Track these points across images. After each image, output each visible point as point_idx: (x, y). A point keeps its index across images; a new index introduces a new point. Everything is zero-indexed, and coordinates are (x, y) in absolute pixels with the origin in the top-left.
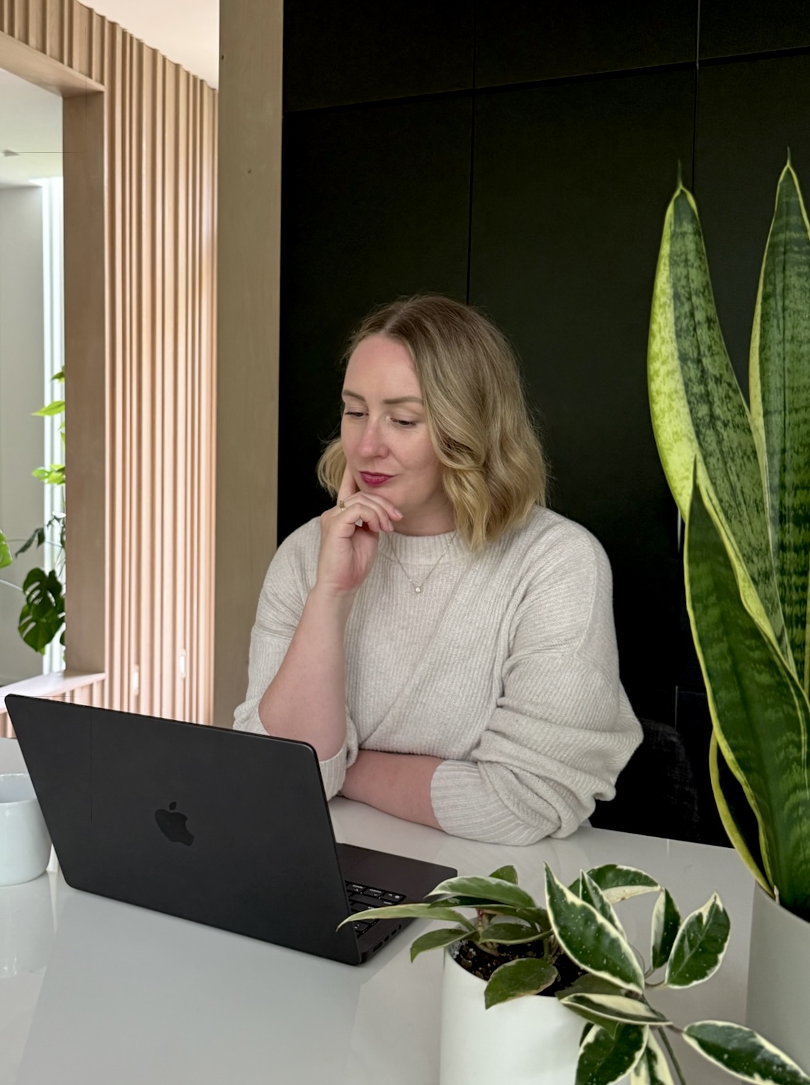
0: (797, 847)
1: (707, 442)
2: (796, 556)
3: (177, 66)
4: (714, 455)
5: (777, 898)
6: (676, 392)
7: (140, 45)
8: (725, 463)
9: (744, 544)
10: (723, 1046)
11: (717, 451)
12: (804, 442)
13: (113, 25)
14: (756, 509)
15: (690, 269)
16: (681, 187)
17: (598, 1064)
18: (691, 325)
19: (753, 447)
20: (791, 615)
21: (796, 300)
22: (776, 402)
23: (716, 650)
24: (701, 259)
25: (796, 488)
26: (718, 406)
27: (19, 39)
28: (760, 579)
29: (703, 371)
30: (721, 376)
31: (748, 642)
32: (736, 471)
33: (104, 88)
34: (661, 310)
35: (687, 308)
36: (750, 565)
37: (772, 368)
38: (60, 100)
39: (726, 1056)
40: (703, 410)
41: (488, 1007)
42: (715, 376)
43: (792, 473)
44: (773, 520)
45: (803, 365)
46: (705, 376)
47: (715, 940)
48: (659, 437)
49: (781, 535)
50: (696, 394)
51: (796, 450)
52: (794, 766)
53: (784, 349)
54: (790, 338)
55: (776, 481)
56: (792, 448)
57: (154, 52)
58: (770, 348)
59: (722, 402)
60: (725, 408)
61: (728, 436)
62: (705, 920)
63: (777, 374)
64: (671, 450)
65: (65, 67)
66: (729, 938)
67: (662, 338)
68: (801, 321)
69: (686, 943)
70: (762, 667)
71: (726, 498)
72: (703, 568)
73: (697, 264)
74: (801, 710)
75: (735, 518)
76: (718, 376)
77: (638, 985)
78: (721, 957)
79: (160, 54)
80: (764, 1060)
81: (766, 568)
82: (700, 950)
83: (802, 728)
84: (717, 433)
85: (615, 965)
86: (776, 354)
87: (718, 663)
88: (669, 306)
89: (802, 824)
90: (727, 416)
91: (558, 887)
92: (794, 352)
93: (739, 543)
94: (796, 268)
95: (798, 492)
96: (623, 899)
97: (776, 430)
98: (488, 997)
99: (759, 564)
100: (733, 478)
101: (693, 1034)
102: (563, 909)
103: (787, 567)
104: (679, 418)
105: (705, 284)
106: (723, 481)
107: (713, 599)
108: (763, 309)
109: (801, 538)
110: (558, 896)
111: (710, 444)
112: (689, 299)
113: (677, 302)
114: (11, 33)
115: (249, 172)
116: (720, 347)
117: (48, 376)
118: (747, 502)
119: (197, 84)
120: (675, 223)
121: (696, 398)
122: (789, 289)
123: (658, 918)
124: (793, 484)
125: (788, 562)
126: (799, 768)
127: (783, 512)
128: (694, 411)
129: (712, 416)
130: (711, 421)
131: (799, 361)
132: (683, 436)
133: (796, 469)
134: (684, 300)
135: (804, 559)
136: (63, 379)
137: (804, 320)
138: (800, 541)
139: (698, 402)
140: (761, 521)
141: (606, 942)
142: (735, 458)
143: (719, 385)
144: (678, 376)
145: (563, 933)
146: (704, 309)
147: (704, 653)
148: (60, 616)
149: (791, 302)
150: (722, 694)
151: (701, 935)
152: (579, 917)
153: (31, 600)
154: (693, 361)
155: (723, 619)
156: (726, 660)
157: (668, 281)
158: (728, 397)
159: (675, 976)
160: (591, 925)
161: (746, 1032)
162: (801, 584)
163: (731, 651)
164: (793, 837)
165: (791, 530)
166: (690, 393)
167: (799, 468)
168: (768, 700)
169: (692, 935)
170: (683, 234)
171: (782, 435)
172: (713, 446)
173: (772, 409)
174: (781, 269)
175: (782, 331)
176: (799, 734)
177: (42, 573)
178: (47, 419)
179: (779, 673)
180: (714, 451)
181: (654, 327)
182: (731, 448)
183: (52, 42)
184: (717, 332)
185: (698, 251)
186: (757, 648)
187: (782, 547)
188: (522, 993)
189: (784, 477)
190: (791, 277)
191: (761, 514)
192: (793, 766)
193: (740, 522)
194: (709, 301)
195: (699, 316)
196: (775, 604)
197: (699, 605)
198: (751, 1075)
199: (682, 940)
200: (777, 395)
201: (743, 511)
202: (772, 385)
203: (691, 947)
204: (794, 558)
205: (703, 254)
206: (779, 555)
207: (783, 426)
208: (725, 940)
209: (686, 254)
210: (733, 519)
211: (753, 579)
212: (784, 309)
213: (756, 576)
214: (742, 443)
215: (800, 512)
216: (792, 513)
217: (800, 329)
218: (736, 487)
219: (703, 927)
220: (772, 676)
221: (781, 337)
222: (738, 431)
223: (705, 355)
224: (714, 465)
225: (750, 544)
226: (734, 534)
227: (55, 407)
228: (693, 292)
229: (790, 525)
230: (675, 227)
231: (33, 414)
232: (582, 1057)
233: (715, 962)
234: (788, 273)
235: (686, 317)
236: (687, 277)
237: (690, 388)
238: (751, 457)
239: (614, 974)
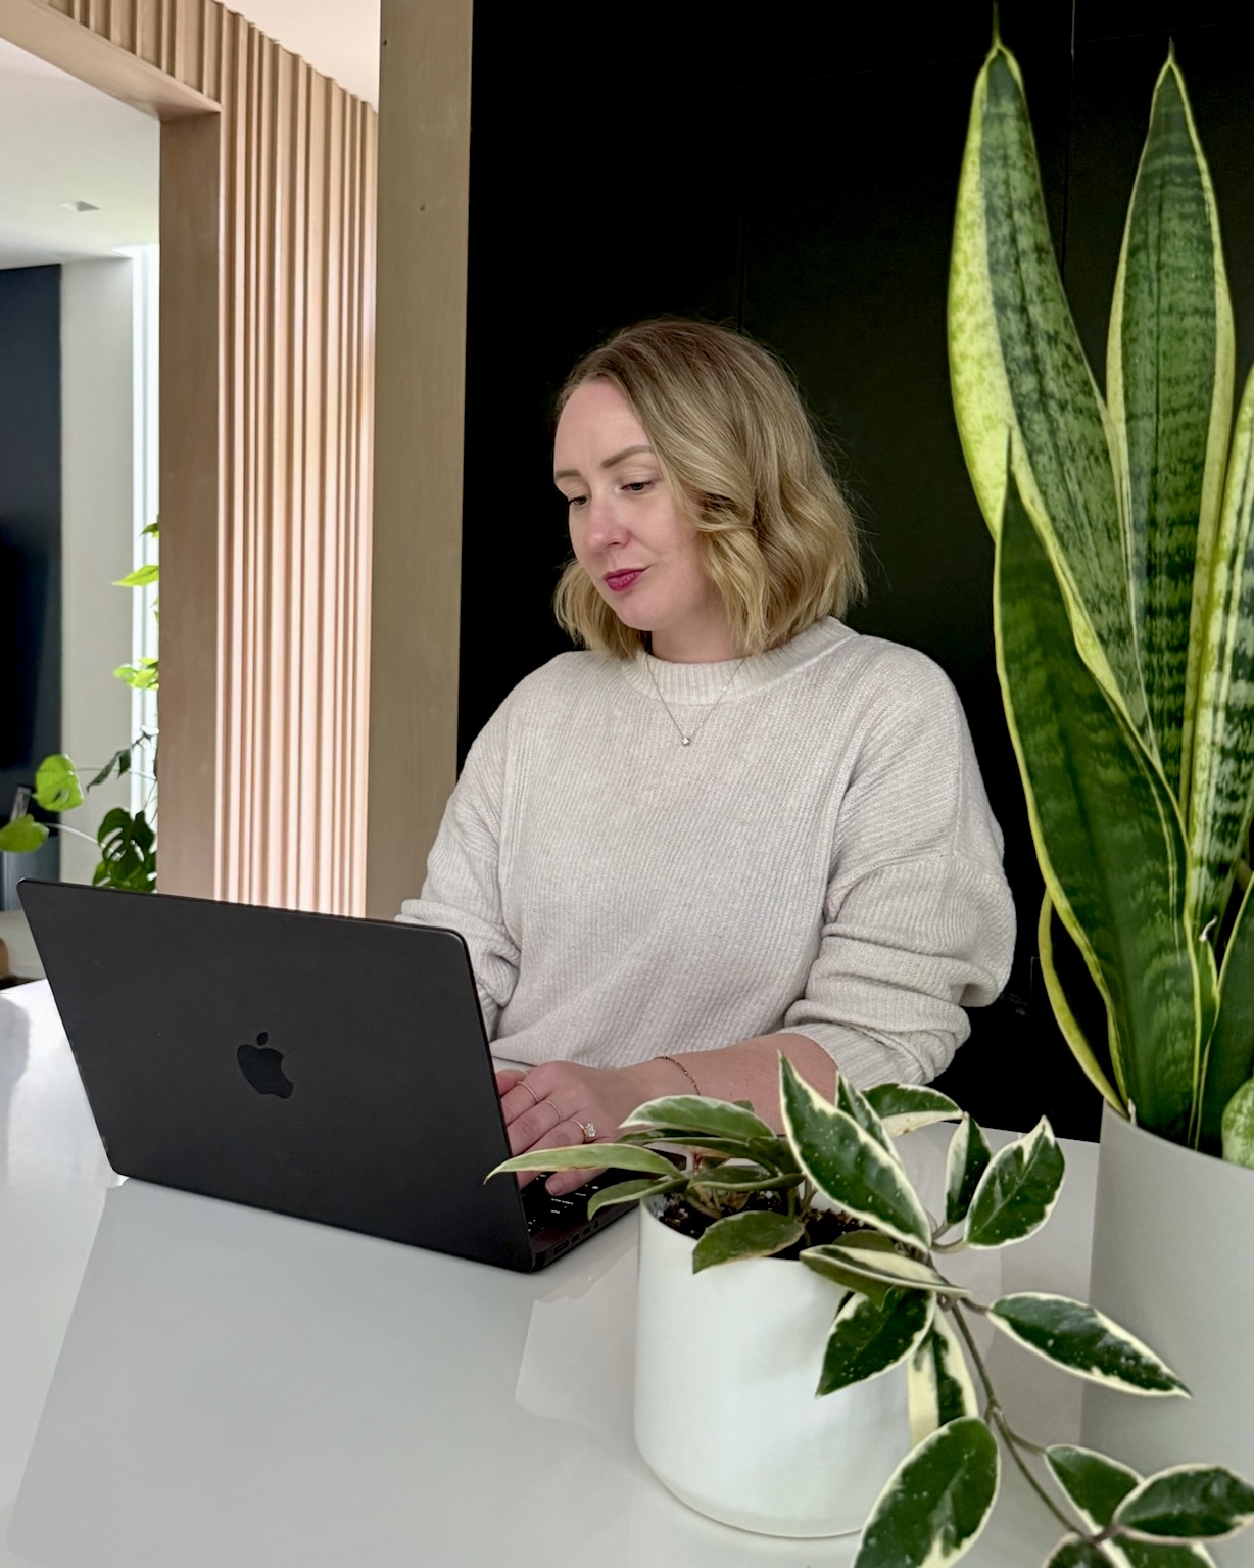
0: (1162, 1040)
1: (1034, 431)
2: (1170, 623)
3: (328, 81)
4: (1045, 450)
5: (1133, 1119)
6: (989, 355)
7: (275, 48)
8: (1061, 464)
9: (1088, 586)
10: (1047, 1329)
11: (1050, 446)
12: (1185, 457)
13: (235, 17)
14: (1106, 535)
15: (1011, 172)
16: (997, 45)
17: (858, 1349)
18: (1012, 256)
19: (1104, 443)
20: (1162, 711)
21: (1177, 252)
22: (1145, 401)
23: (1041, 736)
24: (1027, 156)
25: (1172, 525)
26: (1052, 379)
27: (96, 31)
28: (1114, 637)
29: (1029, 325)
30: (1056, 333)
31: (1087, 719)
32: (1077, 477)
33: (221, 108)
34: (969, 233)
35: (1005, 230)
36: (1096, 616)
37: (1140, 351)
38: (156, 125)
39: (1050, 1343)
40: (1029, 383)
41: (696, 1270)
42: (1048, 334)
43: (1166, 502)
44: (1137, 571)
45: (1186, 346)
46: (1033, 333)
47: (1041, 1186)
48: (963, 424)
49: (1150, 594)
50: (1019, 358)
51: (1173, 469)
52: (1159, 913)
53: (1158, 324)
54: (1167, 308)
55: (1143, 514)
56: (1168, 466)
57: (295, 59)
58: (1137, 324)
59: (1058, 373)
60: (1062, 382)
61: (1066, 424)
62: (1026, 1158)
63: (1148, 360)
64: (980, 442)
65: (163, 74)
66: (1062, 1183)
67: (970, 274)
68: (1184, 283)
69: (997, 1186)
70: (1109, 756)
71: (1061, 514)
72: (1023, 607)
73: (1021, 163)
74: (1167, 822)
75: (1074, 544)
76: (1052, 332)
77: (922, 1238)
78: (1049, 1209)
79: (304, 62)
80: (1108, 1349)
81: (1120, 624)
82: (1018, 1198)
83: (1169, 853)
84: (1050, 419)
85: (886, 1206)
86: (1146, 332)
87: (1044, 757)
88: (980, 227)
89: (1170, 1004)
90: (1065, 394)
91: (799, 1086)
92: (1172, 328)
93: (1080, 582)
94: (1178, 207)
95: (1175, 530)
96: (906, 1131)
97: (1144, 441)
98: (698, 1258)
99: (1109, 617)
100: (1073, 487)
101: (1001, 1311)
102: (808, 1118)
103: (1156, 640)
104: (993, 394)
105: (1033, 194)
106: (1058, 490)
107: (1036, 655)
108: (1129, 268)
109: (1178, 595)
110: (799, 1098)
111: (1039, 435)
112: (1010, 215)
113: (992, 220)
114: (85, 22)
115: (422, 209)
116: (1055, 290)
117: (138, 527)
118: (1093, 523)
119: (358, 106)
120: (989, 101)
121: (1018, 365)
122: (1167, 237)
123: (956, 1154)
124: (1168, 519)
125: (1159, 633)
126: (1165, 917)
127: (1153, 560)
128: (1015, 384)
129: (1043, 393)
130: (1040, 400)
131: (1181, 339)
132: (1000, 421)
133: (1173, 496)
134: (1001, 217)
135: (1181, 626)
136: (157, 533)
137: (1187, 280)
138: (1177, 601)
139: (1021, 371)
140: (1114, 553)
141: (874, 1172)
142: (1076, 457)
143: (1053, 347)
144: (992, 332)
145: (807, 1154)
146: (1032, 231)
147: (1022, 740)
148: (151, 877)
149: (1169, 255)
150: (1051, 805)
151: (1021, 1178)
152: (832, 1132)
153: (109, 855)
154: (1014, 309)
155: (1052, 685)
156: (1056, 752)
157: (979, 189)
158: (1066, 365)
159: (979, 1232)
160: (849, 1146)
161: (1082, 1309)
162: (1176, 665)
163: (1064, 736)
164: (1156, 1027)
165: (1163, 586)
166: (1009, 357)
167: (1177, 495)
168: (1118, 809)
169: (1007, 1177)
170: (1001, 118)
171: (1152, 448)
172: (1042, 437)
173: (1138, 409)
174: (1156, 209)
175: (1156, 299)
176: (1165, 863)
177: (127, 815)
178: (137, 591)
179: (1134, 764)
180: (1045, 445)
181: (958, 259)
182: (1071, 443)
183: (144, 37)
184: (1051, 268)
185: (1024, 145)
186: (1102, 726)
187: (1150, 611)
188: (749, 1254)
189: (1155, 509)
190: (1170, 219)
191: (1115, 544)
192: (1157, 915)
193: (1082, 551)
194: (1041, 222)
195: (1025, 242)
196: (1134, 677)
197: (1016, 667)
198: (1087, 1368)
199: (991, 1181)
200: (1147, 390)
201: (1086, 537)
202: (1140, 376)
203: (1005, 1193)
204: (1167, 626)
205: (1030, 148)
206: (1145, 622)
207: (1154, 435)
208: (1056, 1185)
209: (1005, 148)
210: (1071, 546)
211: (1100, 637)
212: (1159, 266)
213: (1105, 633)
214: (1087, 435)
215: (1178, 558)
216: (1165, 561)
217: (1182, 295)
218: (1076, 501)
219: (1023, 1168)
220: (1124, 769)
221: (1154, 307)
222: (1081, 417)
223: (1032, 302)
224: (1044, 466)
225: (1097, 587)
226: (1073, 568)
227: (147, 573)
228: (1015, 206)
229: (1162, 579)
230: (989, 107)
231: (114, 584)
232: (834, 1338)
233: (1041, 1215)
234: (1165, 214)
235: (1004, 242)
236: (1007, 183)
237: (1009, 350)
238: (1101, 459)
239: (884, 1217)
